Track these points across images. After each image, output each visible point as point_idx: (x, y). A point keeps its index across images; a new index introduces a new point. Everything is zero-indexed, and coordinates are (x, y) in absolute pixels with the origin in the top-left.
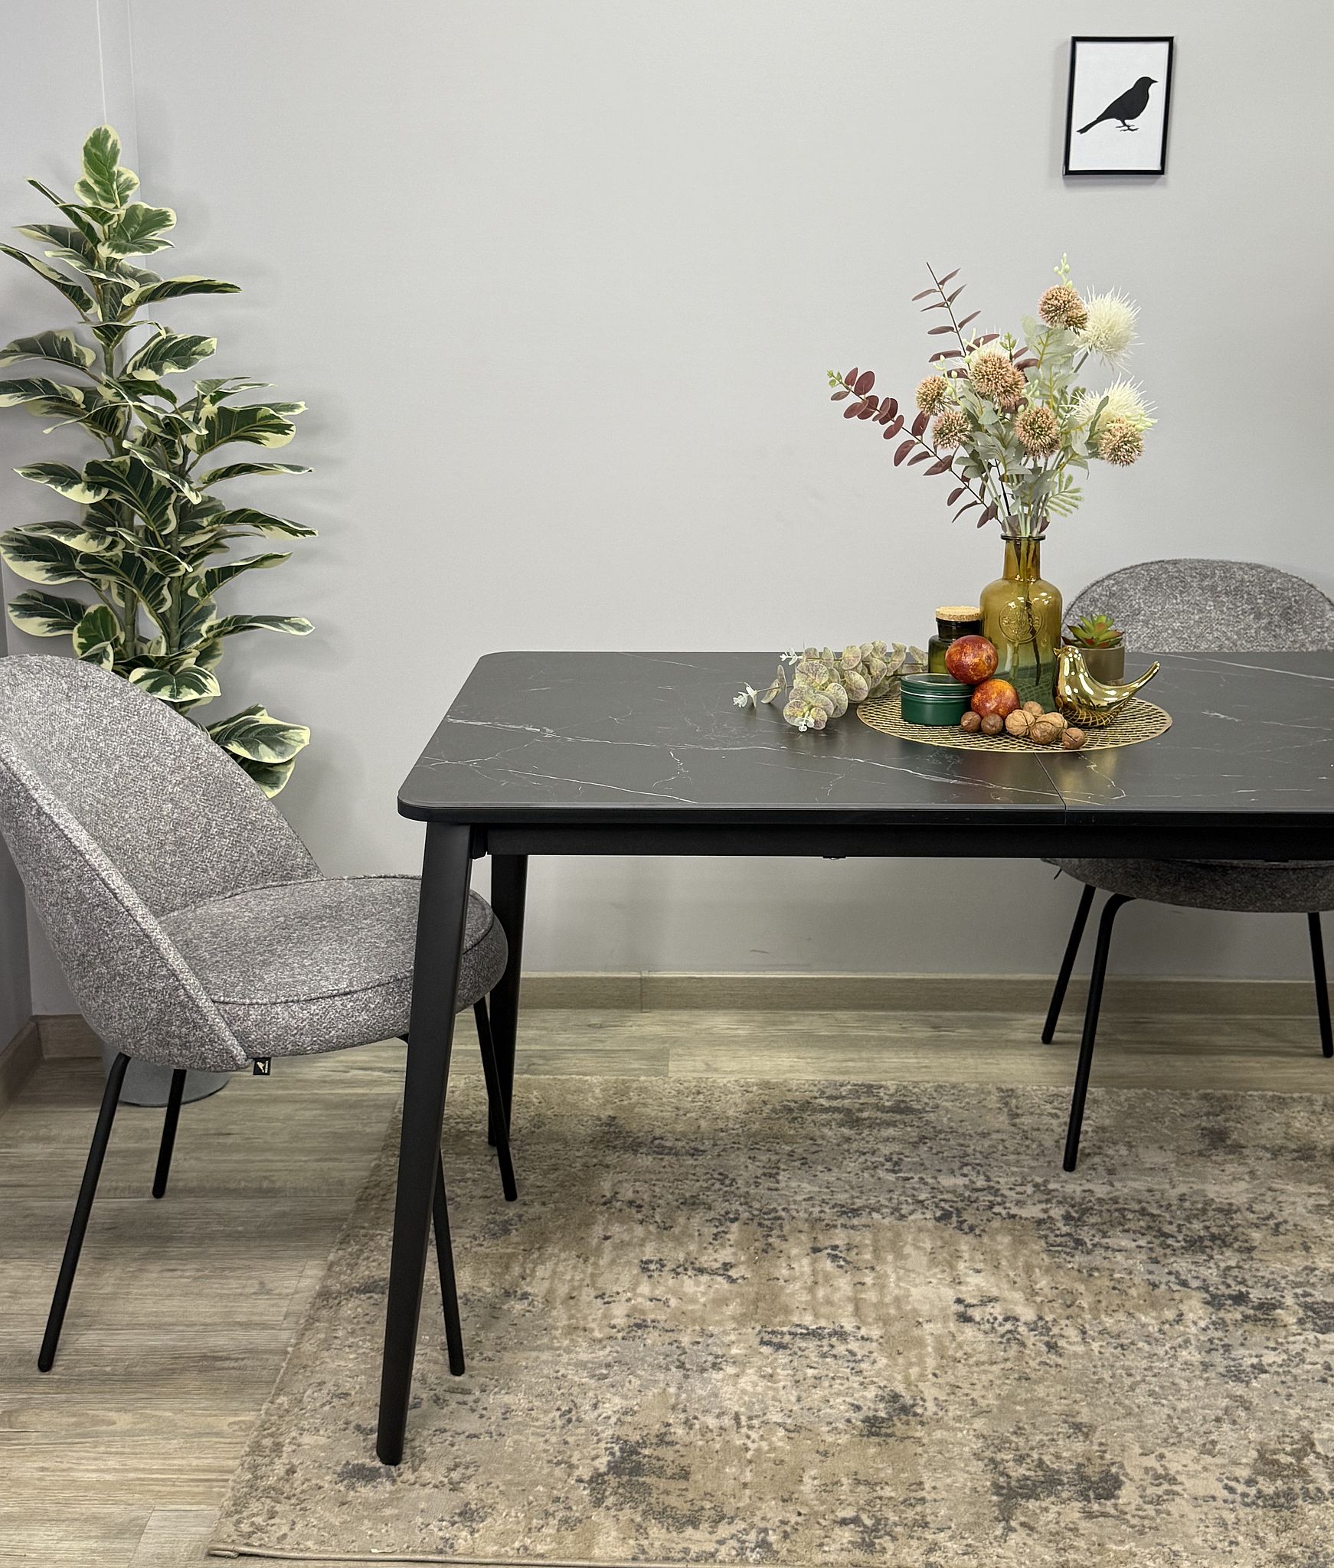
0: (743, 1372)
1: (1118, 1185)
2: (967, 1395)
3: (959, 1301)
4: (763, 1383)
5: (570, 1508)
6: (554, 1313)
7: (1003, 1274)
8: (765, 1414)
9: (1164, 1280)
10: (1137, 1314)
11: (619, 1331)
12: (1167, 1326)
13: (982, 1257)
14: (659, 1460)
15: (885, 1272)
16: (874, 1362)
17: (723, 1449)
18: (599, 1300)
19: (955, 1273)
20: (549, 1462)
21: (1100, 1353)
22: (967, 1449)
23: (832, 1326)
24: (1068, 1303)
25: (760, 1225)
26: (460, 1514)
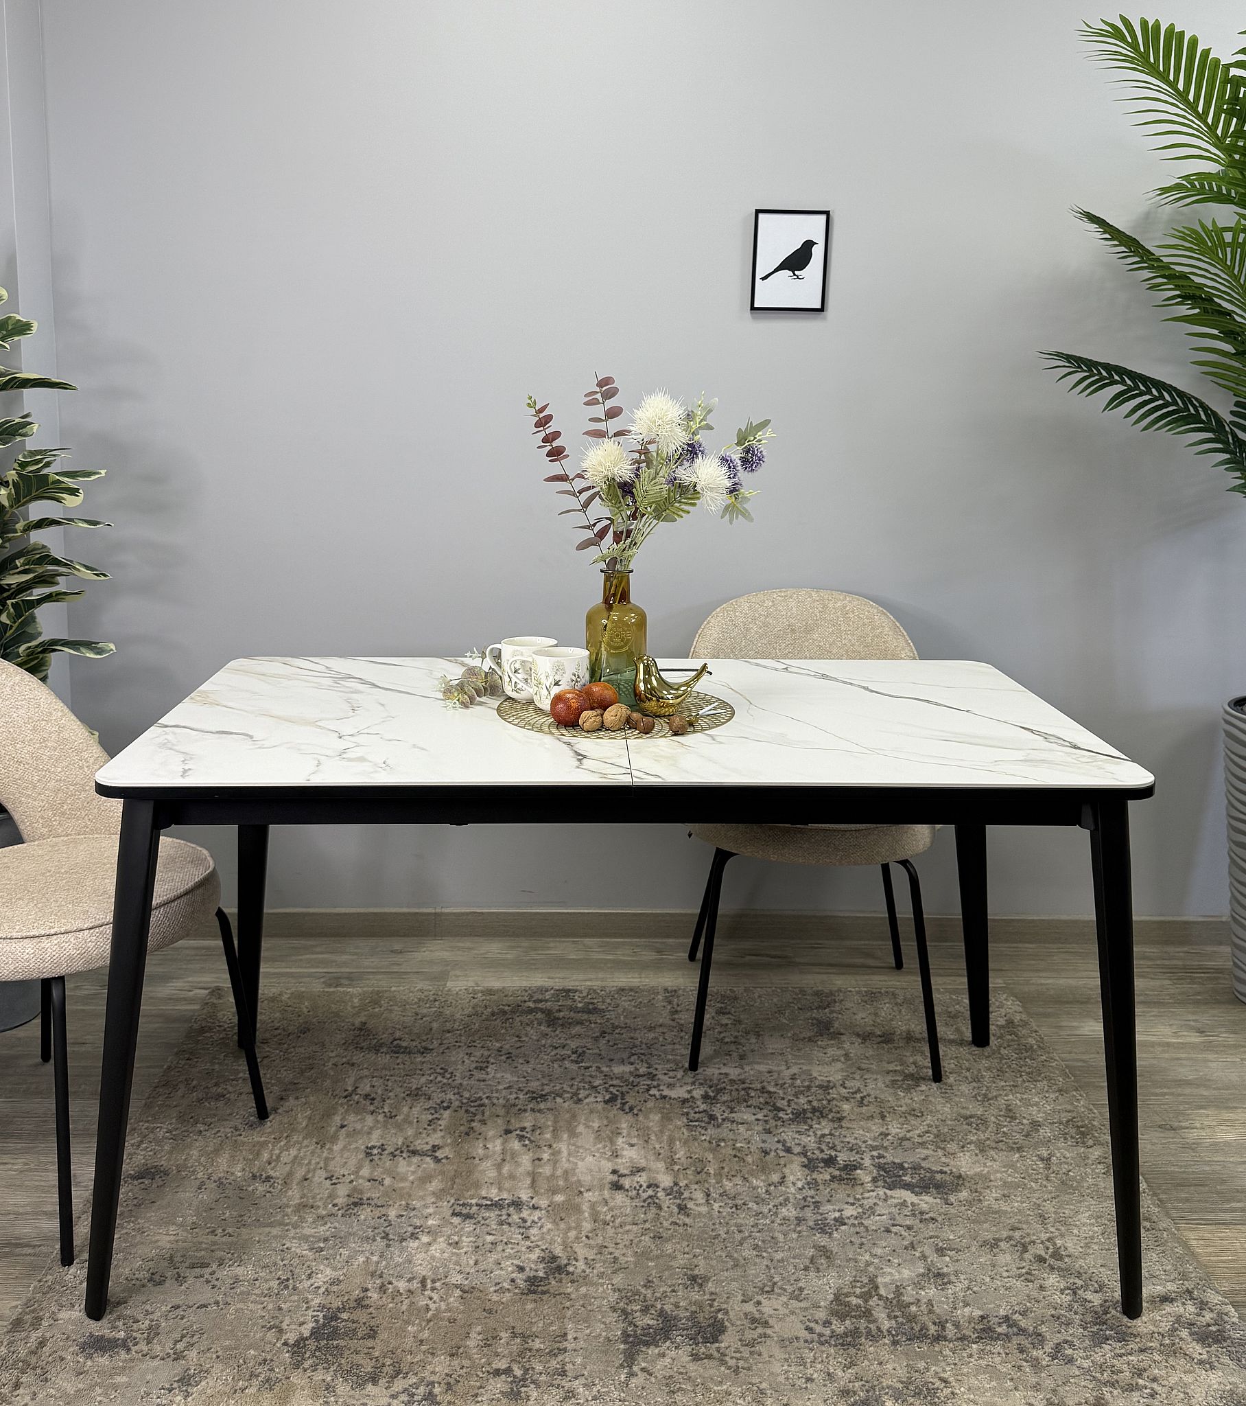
0: (435, 1240)
1: (747, 1068)
2: (611, 1254)
3: (614, 1172)
4: (450, 1250)
5: (272, 1370)
6: (290, 1193)
7: (651, 1147)
8: (446, 1277)
9: (773, 1148)
10: (750, 1178)
11: (339, 1210)
12: (772, 1188)
13: (636, 1133)
14: (353, 1323)
15: (560, 1148)
16: (541, 1227)
17: (408, 1310)
18: (328, 1182)
19: (613, 1148)
20: (263, 1327)
21: (719, 1212)
22: (605, 1302)
23: (511, 1198)
24: (699, 1170)
25: (467, 1111)
26: (179, 1381)
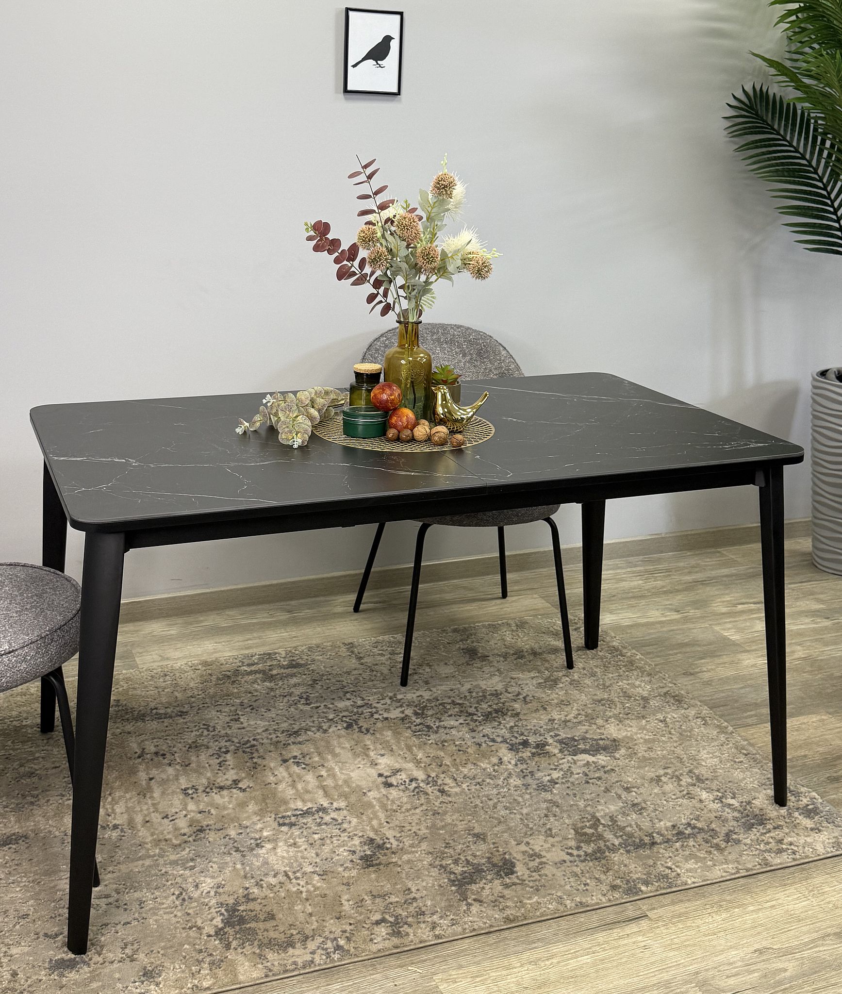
0: (277, 845)
1: (434, 690)
2: (410, 830)
3: (380, 775)
4: (292, 849)
5: (211, 955)
6: (141, 834)
7: (397, 754)
8: (302, 868)
9: (483, 741)
10: (479, 763)
11: (189, 837)
12: (496, 767)
13: (381, 747)
14: (252, 911)
15: (331, 766)
16: (350, 822)
17: (287, 896)
18: (166, 820)
19: (371, 759)
20: (183, 928)
21: (469, 790)
22: (425, 863)
23: (315, 806)
24: (440, 764)
25: (244, 752)
26: (144, 975)
